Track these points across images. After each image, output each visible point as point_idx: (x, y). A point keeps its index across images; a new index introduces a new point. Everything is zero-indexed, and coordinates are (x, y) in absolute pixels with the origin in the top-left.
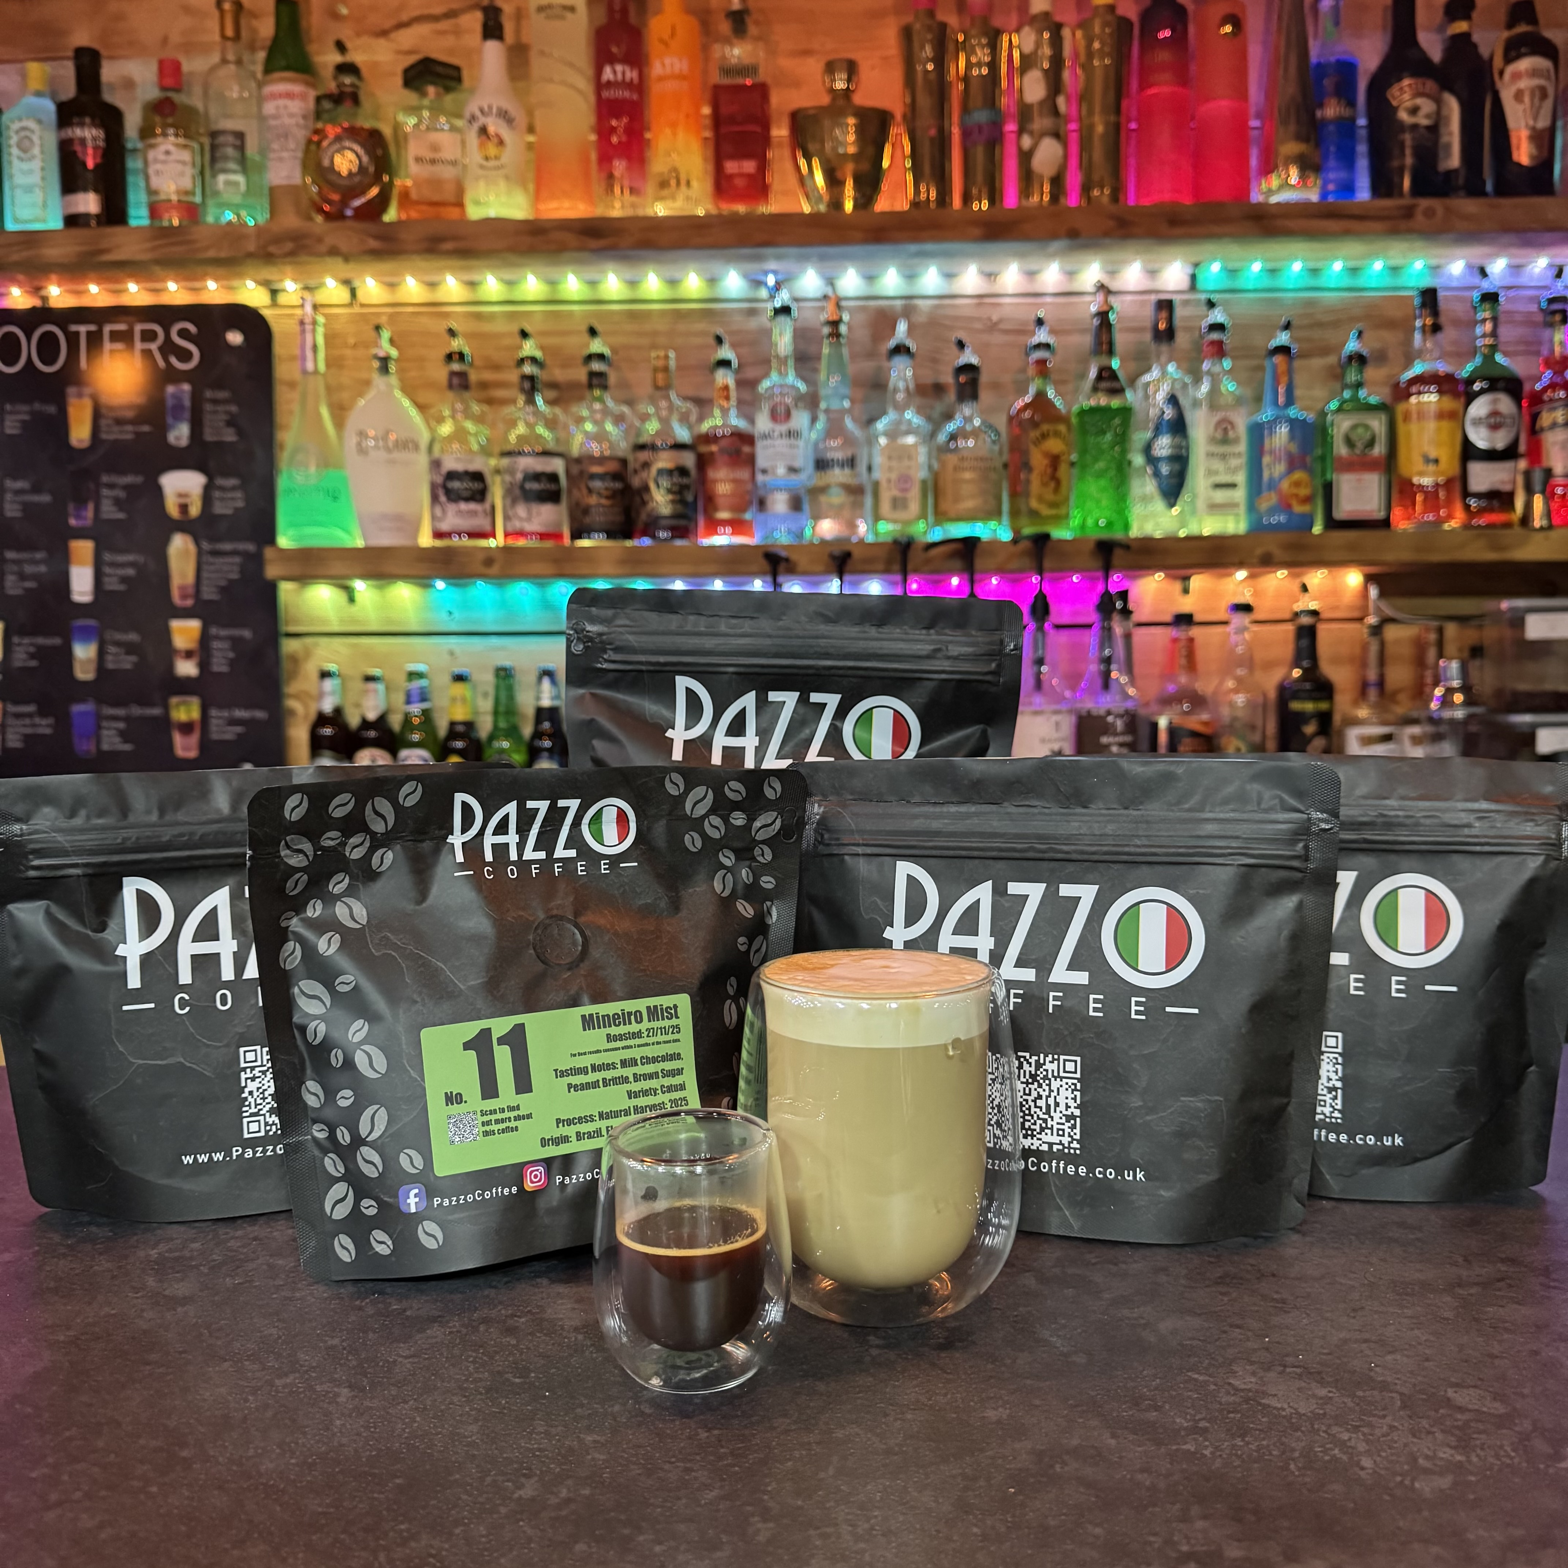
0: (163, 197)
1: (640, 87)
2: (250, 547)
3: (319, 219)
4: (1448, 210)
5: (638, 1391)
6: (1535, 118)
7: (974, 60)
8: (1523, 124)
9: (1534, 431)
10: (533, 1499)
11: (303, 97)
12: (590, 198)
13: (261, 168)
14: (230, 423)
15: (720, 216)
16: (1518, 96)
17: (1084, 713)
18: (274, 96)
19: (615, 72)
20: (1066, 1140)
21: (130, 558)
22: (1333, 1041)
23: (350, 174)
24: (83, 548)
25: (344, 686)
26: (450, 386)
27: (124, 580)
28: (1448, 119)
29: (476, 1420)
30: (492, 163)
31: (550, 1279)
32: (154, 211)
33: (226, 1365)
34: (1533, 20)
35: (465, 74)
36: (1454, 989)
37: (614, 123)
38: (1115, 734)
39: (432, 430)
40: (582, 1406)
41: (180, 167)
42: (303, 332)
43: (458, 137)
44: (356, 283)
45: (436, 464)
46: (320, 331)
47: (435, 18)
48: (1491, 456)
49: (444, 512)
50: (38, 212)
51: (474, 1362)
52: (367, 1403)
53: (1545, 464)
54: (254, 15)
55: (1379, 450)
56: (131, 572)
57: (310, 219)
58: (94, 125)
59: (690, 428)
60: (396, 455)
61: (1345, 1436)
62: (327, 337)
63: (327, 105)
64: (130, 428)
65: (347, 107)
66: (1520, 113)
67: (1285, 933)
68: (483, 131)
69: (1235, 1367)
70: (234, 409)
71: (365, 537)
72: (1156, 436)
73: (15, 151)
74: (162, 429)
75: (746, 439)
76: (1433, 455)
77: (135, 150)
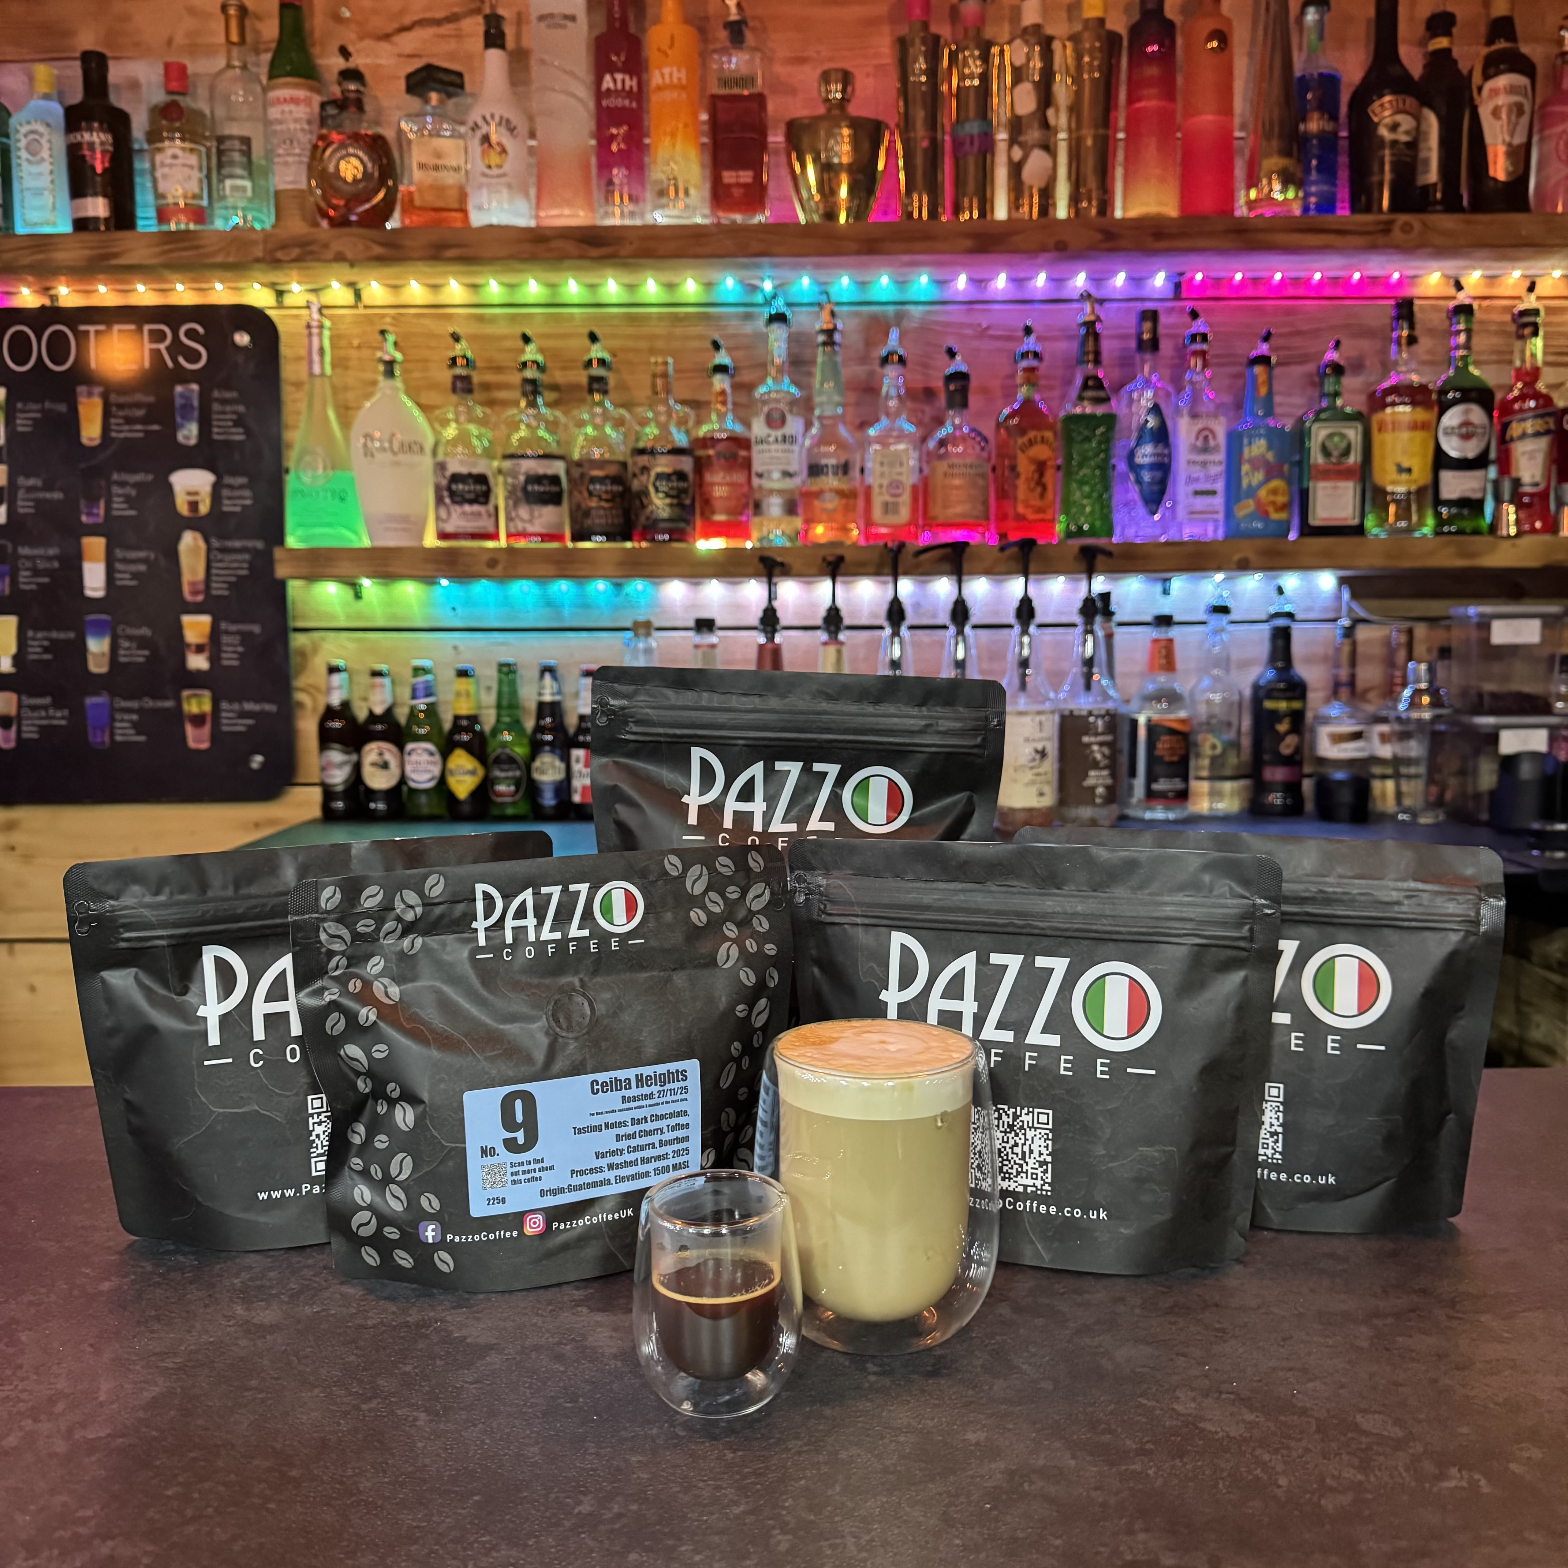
0: (170, 200)
1: (639, 95)
2: (260, 545)
3: (325, 224)
4: (1424, 224)
5: (672, 1415)
6: (1512, 134)
7: (967, 71)
8: (1500, 140)
9: (1504, 441)
10: (590, 1514)
11: (308, 102)
12: (590, 207)
13: (266, 172)
14: (237, 423)
15: (718, 225)
16: (1496, 113)
17: (1067, 713)
18: (278, 101)
19: (615, 81)
20: (1039, 1183)
21: (142, 554)
22: (1275, 1091)
23: (355, 180)
24: (95, 545)
25: (351, 680)
26: (454, 390)
27: (135, 576)
28: (1427, 134)
29: (537, 1443)
30: (495, 171)
31: (589, 1307)
32: (162, 216)
33: (316, 1391)
34: (1512, 37)
35: (467, 79)
36: (1382, 1048)
37: (614, 131)
38: (1097, 734)
39: (436, 433)
40: (625, 1429)
41: (187, 171)
42: (310, 335)
43: (461, 142)
44: (361, 285)
45: (441, 467)
46: (326, 333)
47: (438, 22)
48: (1463, 465)
49: (449, 514)
50: (48, 215)
51: (530, 1387)
52: (442, 1426)
53: (1514, 474)
54: (258, 18)
55: (1354, 458)
56: (142, 568)
57: (316, 225)
58: (101, 129)
59: (687, 432)
60: (401, 457)
61: (1266, 1457)
62: (332, 338)
63: (332, 111)
64: (139, 427)
65: (351, 113)
66: (1498, 129)
67: (1232, 1005)
68: (486, 139)
69: (1178, 1393)
70: (241, 409)
71: (371, 539)
72: (1138, 444)
73: (24, 154)
74: (172, 428)
75: (741, 443)
76: (1406, 464)
77: (141, 151)
